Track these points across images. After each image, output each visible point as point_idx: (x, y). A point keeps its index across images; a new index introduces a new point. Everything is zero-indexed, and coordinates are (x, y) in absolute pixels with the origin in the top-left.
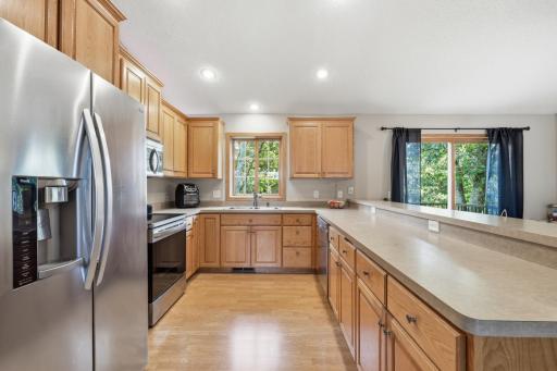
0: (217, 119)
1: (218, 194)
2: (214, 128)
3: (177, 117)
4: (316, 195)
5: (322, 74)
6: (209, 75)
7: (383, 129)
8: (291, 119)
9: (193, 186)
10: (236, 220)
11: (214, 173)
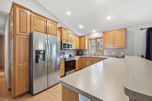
0: (85, 36)
1: (87, 53)
2: (85, 38)
3: (76, 37)
4: (113, 53)
5: (109, 18)
6: (81, 27)
7: (141, 29)
8: (103, 33)
9: (81, 51)
10: (88, 59)
11: (85, 48)
